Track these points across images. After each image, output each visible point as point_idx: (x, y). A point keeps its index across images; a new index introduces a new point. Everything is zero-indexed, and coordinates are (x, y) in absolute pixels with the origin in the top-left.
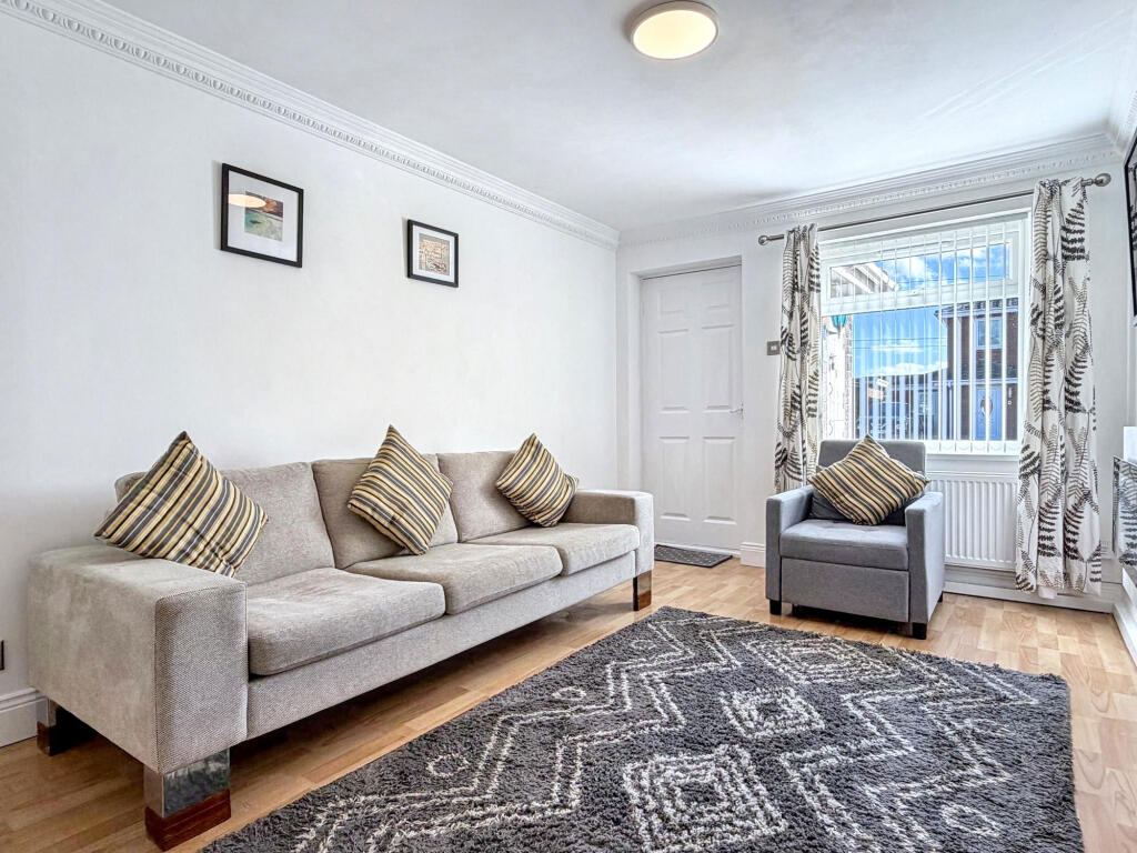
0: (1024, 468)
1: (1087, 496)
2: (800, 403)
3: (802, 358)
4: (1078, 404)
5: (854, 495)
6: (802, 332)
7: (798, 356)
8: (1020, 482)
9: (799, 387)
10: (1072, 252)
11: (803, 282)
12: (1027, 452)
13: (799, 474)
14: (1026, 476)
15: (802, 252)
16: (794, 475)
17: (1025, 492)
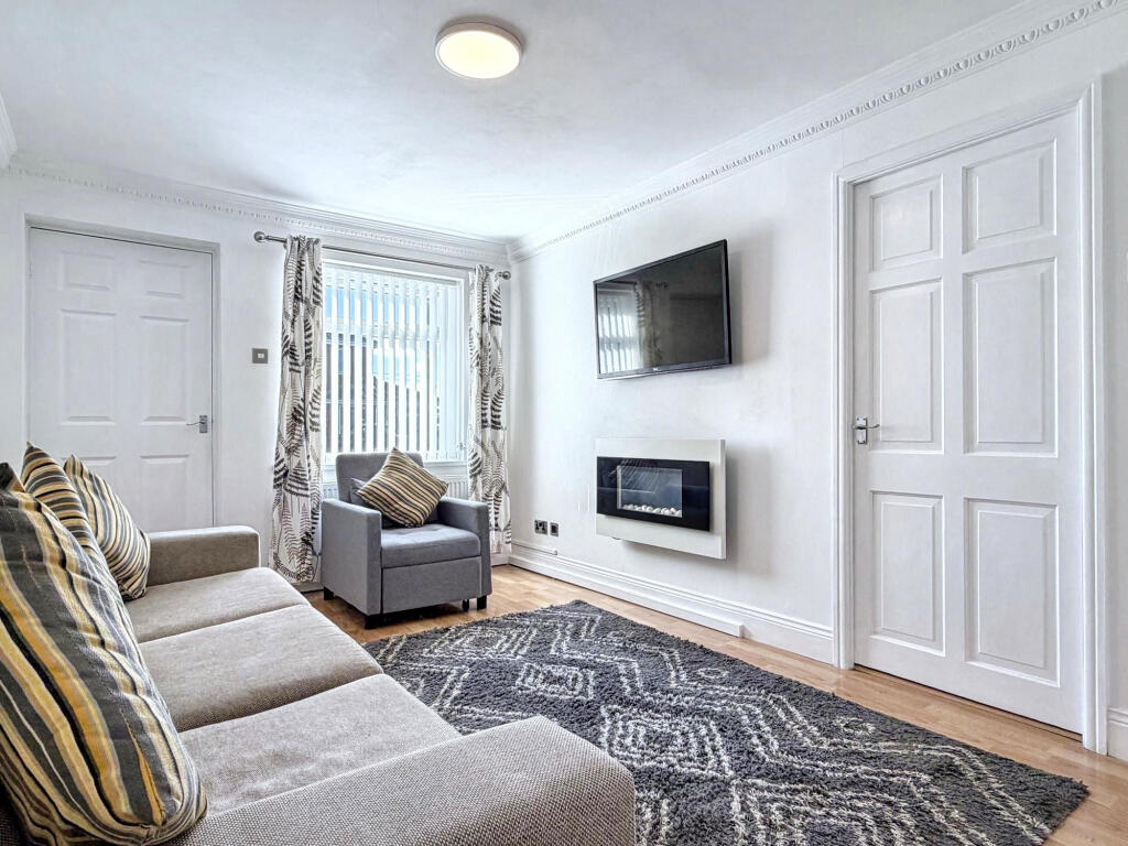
0: (473, 471)
1: (503, 486)
2: (305, 417)
3: (307, 372)
4: (499, 424)
5: (407, 502)
6: (306, 344)
7: (302, 369)
8: (470, 481)
9: (304, 400)
10: (495, 321)
11: (307, 293)
12: (476, 458)
13: (307, 489)
14: (475, 476)
15: (307, 263)
16: (300, 491)
17: (474, 488)
